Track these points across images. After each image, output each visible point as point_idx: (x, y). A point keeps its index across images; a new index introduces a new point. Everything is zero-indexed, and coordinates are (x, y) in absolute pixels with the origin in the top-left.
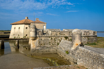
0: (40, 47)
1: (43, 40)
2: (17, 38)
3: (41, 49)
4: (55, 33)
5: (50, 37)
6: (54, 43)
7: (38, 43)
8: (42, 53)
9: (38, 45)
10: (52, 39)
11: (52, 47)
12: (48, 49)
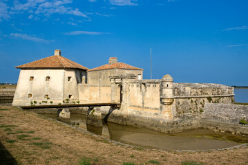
0: (179, 117)
1: (181, 104)
2: (44, 104)
3: (181, 121)
4: (195, 90)
5: (189, 98)
6: (195, 110)
7: (175, 110)
8: (182, 128)
9: (175, 113)
10: (192, 101)
11: (194, 116)
12: (189, 121)
